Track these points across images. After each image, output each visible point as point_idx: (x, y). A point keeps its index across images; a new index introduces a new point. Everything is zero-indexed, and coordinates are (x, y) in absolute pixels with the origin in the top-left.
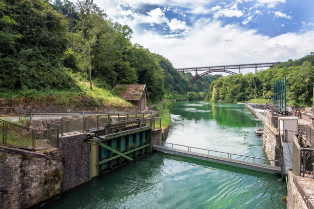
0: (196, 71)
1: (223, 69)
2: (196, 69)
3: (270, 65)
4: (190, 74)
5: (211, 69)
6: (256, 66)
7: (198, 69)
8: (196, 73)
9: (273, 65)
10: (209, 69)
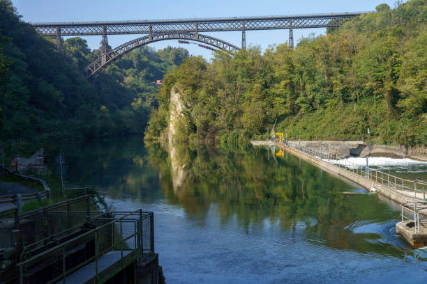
0: (105, 34)
1: (194, 29)
2: (105, 28)
3: (327, 22)
4: (82, 43)
5: (156, 28)
6: (291, 22)
7: (110, 29)
8: (105, 43)
9: (335, 22)
10: (147, 28)
